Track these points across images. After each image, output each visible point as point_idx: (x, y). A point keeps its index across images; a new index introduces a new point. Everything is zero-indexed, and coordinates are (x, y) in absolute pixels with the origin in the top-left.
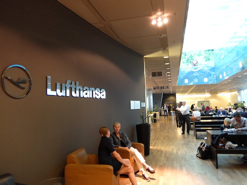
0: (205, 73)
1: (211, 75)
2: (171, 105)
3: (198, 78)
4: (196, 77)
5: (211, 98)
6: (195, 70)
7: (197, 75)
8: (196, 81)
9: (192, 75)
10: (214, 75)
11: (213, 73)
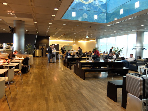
0: (96, 8)
1: (101, 12)
2: (44, 47)
3: (88, 14)
4: (86, 11)
5: (73, 43)
6: (85, 3)
7: (88, 9)
8: (86, 16)
9: (81, 8)
10: (105, 13)
11: (104, 11)
